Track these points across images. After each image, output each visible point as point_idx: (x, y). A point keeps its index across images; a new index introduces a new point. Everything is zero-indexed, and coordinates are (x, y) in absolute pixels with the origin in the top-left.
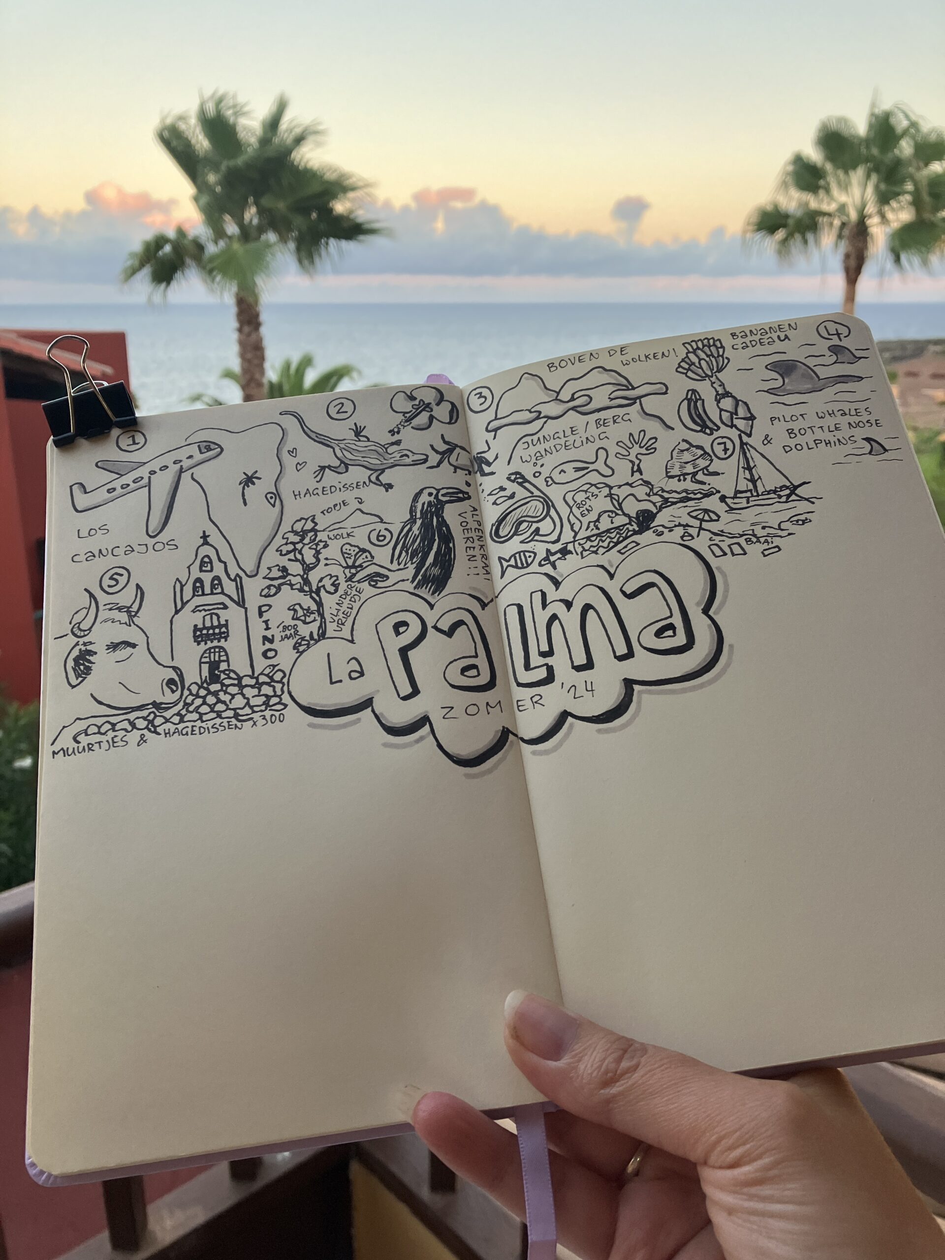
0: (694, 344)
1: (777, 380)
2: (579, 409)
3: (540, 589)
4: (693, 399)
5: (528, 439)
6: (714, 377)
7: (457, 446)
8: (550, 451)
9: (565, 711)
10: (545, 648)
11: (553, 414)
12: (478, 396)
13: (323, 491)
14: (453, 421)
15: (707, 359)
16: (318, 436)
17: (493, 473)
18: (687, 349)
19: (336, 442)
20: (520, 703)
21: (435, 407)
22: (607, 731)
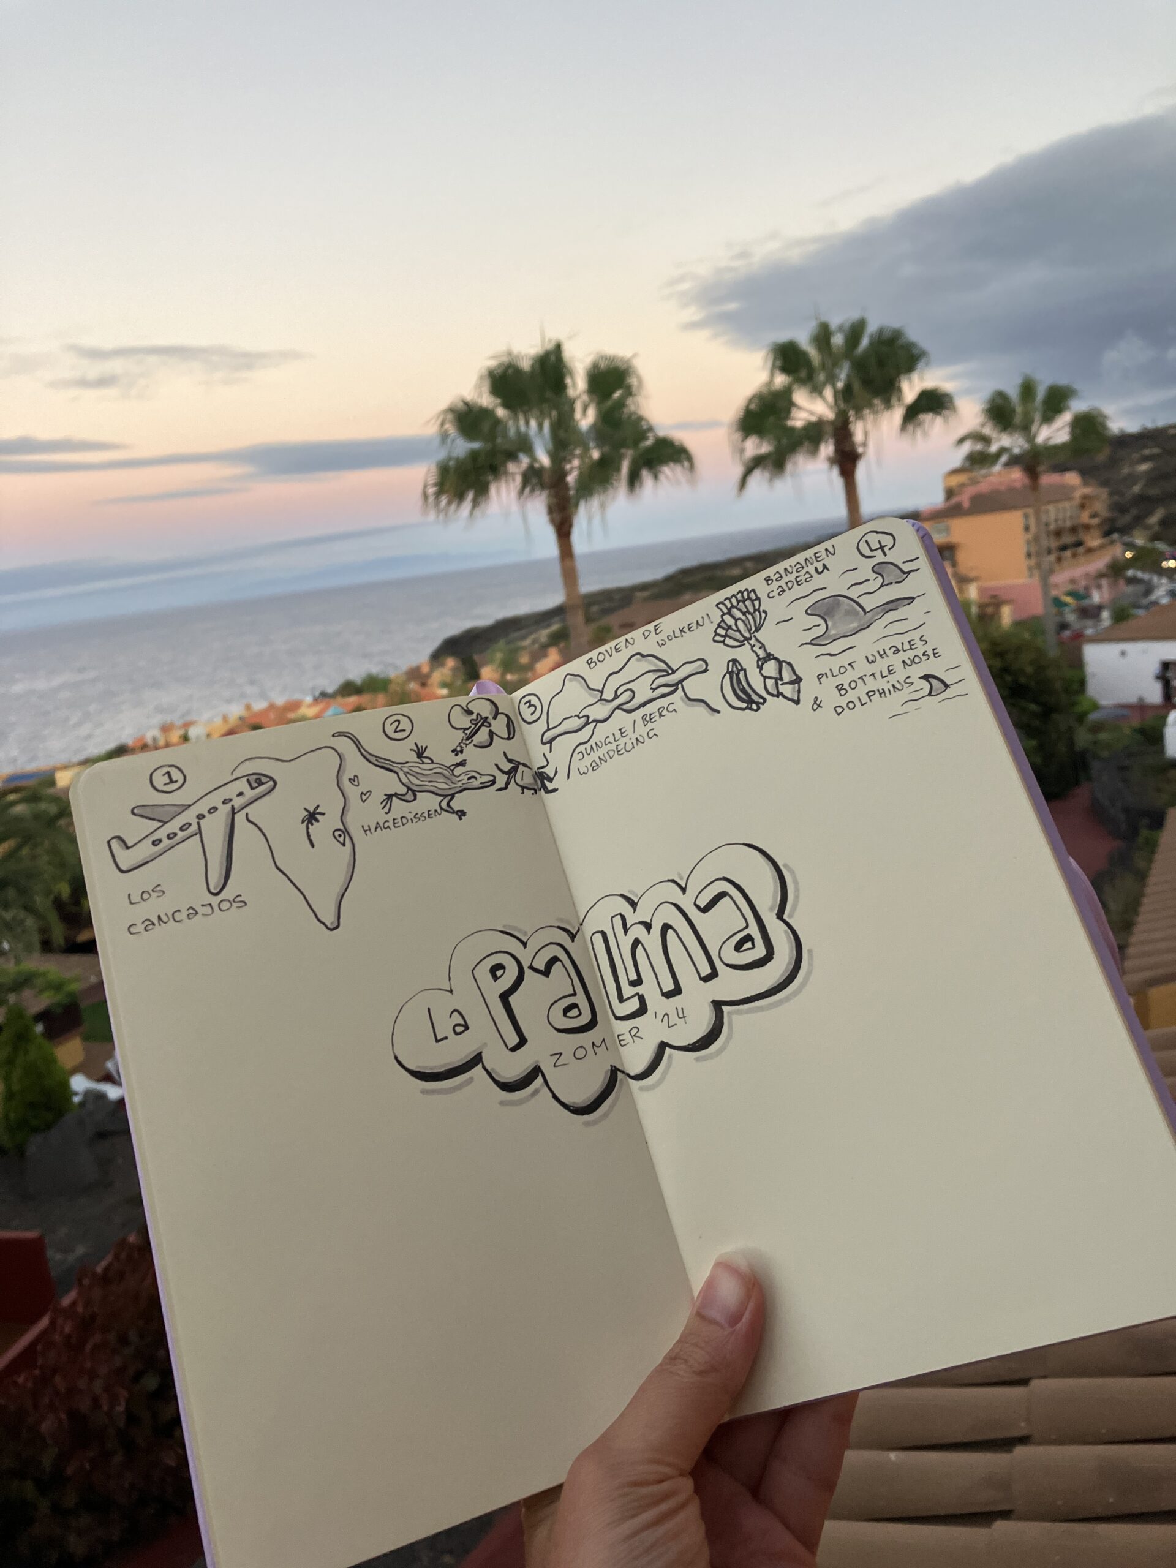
0: (727, 603)
1: (819, 625)
2: (624, 707)
3: (618, 912)
4: (735, 670)
5: (581, 748)
6: (753, 639)
7: (520, 763)
8: (605, 759)
9: (662, 1042)
10: (633, 976)
11: (600, 717)
12: (528, 704)
13: (394, 823)
14: (511, 736)
15: (744, 618)
16: (378, 759)
17: (555, 790)
18: (722, 611)
19: (399, 766)
20: (621, 1038)
21: (493, 722)
22: (704, 1059)
